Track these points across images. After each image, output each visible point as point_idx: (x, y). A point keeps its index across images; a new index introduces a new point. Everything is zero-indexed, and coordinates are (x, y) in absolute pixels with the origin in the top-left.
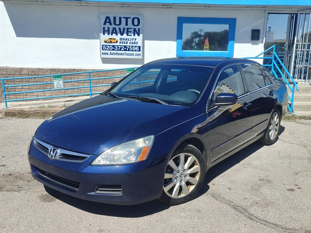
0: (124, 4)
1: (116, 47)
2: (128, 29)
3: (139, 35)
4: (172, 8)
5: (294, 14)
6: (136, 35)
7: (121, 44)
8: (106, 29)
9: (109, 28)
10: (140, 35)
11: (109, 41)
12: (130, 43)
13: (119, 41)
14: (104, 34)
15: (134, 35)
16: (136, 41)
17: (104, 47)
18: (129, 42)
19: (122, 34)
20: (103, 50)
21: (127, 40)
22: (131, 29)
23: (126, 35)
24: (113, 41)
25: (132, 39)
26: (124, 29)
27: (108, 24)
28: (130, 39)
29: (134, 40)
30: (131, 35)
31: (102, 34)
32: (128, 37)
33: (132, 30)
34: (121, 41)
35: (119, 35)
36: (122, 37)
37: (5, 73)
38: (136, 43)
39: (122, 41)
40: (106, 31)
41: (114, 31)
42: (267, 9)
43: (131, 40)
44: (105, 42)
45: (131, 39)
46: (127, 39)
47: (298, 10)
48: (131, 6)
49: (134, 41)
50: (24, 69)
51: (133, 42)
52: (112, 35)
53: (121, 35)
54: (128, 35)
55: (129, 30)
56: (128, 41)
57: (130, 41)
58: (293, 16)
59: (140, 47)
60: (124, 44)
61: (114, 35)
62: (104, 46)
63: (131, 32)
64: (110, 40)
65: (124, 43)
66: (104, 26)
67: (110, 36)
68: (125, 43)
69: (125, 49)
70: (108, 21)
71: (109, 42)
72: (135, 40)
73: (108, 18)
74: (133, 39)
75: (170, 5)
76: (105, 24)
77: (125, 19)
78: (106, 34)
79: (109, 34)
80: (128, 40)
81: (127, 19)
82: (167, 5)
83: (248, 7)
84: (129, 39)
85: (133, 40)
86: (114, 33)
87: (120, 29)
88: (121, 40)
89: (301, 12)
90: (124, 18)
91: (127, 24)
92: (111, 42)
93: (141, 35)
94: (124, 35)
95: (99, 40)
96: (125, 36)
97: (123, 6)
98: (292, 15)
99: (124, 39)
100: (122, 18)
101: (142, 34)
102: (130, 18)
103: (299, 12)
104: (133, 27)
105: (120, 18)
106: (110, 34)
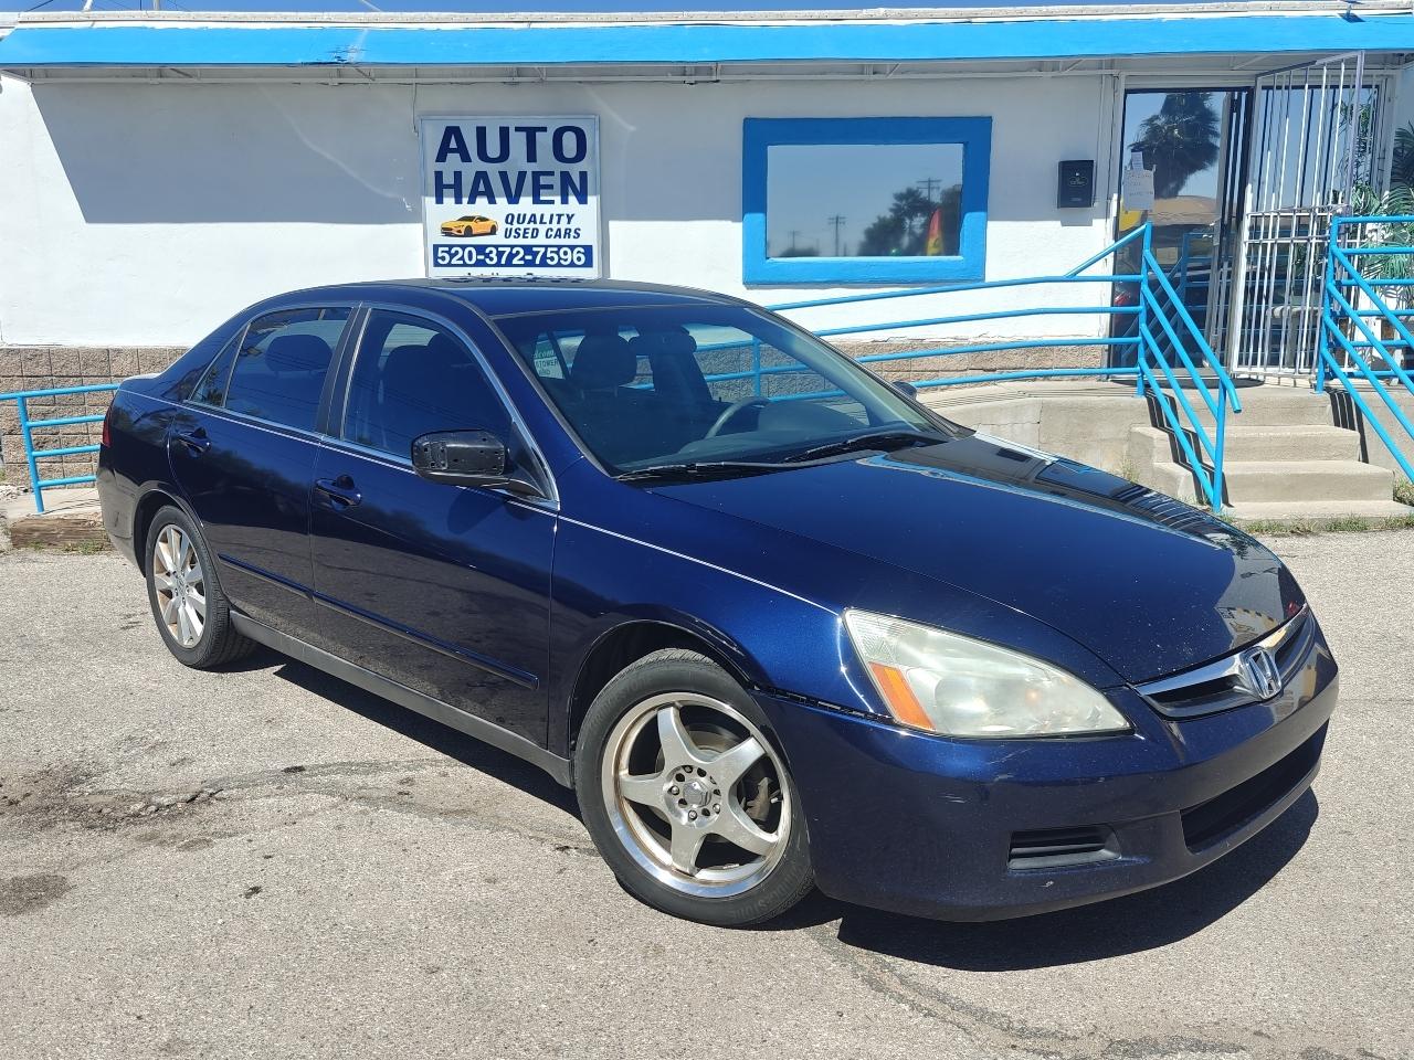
0: (520, 73)
1: (491, 252)
2: (536, 175)
3: (583, 200)
4: (717, 81)
5: (1240, 90)
6: (572, 199)
7: (512, 241)
8: (448, 179)
9: (458, 175)
10: (589, 198)
11: (463, 230)
12: (550, 233)
13: (502, 227)
14: (439, 200)
15: (564, 201)
16: (573, 226)
17: (440, 255)
18: (543, 229)
19: (513, 199)
20: (437, 264)
21: (535, 222)
22: (552, 173)
23: (531, 199)
24: (476, 227)
25: (555, 219)
26: (522, 175)
27: (454, 160)
28: (546, 219)
29: (564, 219)
30: (552, 202)
31: (430, 201)
32: (539, 209)
33: (556, 181)
34: (509, 226)
35: (502, 201)
36: (515, 209)
37: (44, 371)
38: (572, 234)
39: (515, 225)
40: (449, 186)
41: (482, 188)
42: (1123, 75)
43: (551, 222)
44: (447, 232)
45: (552, 216)
46: (534, 215)
47: (1255, 72)
48: (549, 79)
49: (564, 225)
50: (118, 351)
51: (559, 230)
52: (472, 201)
53: (510, 202)
54: (537, 201)
55: (543, 180)
56: (538, 226)
57: (548, 226)
58: (1236, 98)
59: (588, 250)
60: (524, 237)
61: (482, 201)
62: (440, 249)
63: (550, 187)
64: (467, 224)
65: (521, 232)
66: (440, 166)
67: (465, 209)
68: (529, 235)
69: (529, 257)
70: (453, 145)
71: (459, 231)
72: (569, 223)
73: (452, 132)
74: (560, 216)
75: (710, 71)
76: (441, 157)
77: (524, 134)
78: (449, 201)
79: (458, 201)
80: (541, 222)
81: (531, 133)
82: (697, 71)
83: (1039, 65)
84: (542, 216)
85: (559, 222)
86: (482, 194)
87: (504, 175)
88: (511, 223)
89: (1267, 81)
90: (517, 129)
91: (532, 157)
92: (469, 233)
93: (592, 200)
94: (522, 199)
95: (419, 227)
96: (526, 205)
97: (517, 79)
98: (1233, 95)
99: (521, 219)
100: (512, 131)
101: (595, 194)
102: (544, 129)
103: (1261, 81)
104: (559, 167)
105: (504, 132)
106: (465, 200)
